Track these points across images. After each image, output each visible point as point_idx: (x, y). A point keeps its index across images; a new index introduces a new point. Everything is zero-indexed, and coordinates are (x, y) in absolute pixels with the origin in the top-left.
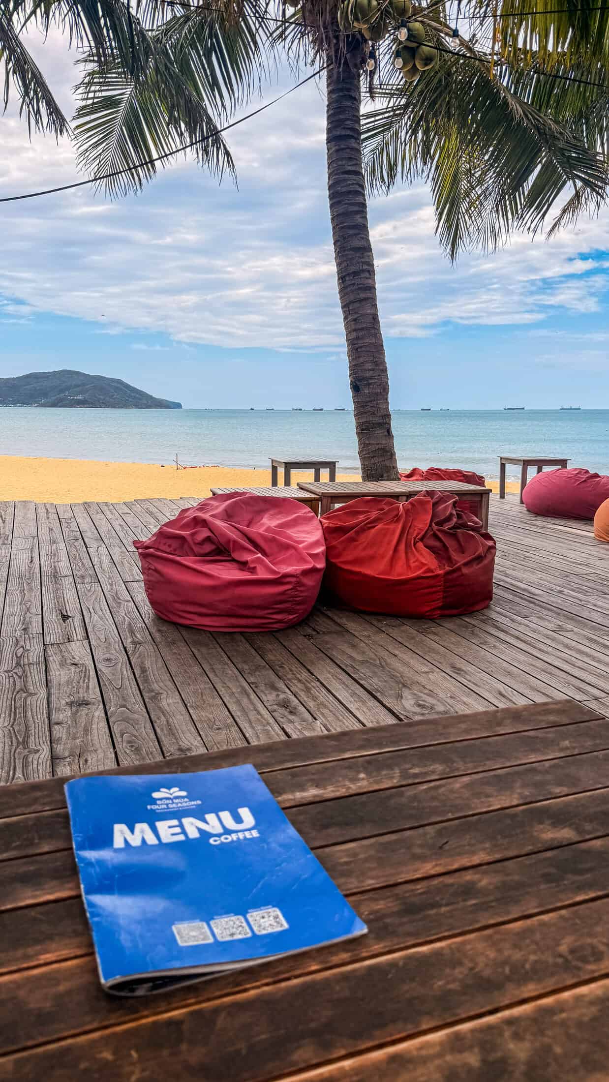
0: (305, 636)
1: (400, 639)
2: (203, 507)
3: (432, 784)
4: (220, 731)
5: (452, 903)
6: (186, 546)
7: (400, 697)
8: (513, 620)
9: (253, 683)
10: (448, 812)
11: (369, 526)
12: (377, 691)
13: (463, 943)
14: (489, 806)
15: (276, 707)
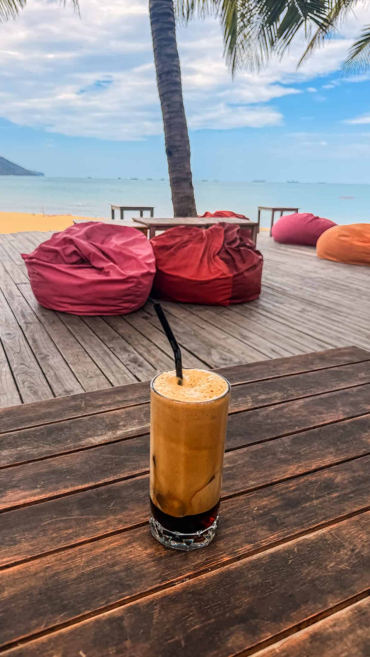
0: (143, 318)
1: (205, 319)
2: (69, 231)
3: (277, 406)
4: (93, 379)
5: (320, 497)
6: (59, 257)
7: (209, 354)
8: (274, 306)
9: (112, 348)
10: (295, 427)
11: (183, 245)
12: (195, 351)
13: (338, 529)
14: (324, 421)
15: (128, 363)
